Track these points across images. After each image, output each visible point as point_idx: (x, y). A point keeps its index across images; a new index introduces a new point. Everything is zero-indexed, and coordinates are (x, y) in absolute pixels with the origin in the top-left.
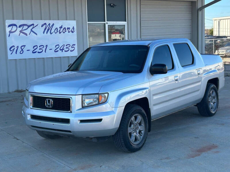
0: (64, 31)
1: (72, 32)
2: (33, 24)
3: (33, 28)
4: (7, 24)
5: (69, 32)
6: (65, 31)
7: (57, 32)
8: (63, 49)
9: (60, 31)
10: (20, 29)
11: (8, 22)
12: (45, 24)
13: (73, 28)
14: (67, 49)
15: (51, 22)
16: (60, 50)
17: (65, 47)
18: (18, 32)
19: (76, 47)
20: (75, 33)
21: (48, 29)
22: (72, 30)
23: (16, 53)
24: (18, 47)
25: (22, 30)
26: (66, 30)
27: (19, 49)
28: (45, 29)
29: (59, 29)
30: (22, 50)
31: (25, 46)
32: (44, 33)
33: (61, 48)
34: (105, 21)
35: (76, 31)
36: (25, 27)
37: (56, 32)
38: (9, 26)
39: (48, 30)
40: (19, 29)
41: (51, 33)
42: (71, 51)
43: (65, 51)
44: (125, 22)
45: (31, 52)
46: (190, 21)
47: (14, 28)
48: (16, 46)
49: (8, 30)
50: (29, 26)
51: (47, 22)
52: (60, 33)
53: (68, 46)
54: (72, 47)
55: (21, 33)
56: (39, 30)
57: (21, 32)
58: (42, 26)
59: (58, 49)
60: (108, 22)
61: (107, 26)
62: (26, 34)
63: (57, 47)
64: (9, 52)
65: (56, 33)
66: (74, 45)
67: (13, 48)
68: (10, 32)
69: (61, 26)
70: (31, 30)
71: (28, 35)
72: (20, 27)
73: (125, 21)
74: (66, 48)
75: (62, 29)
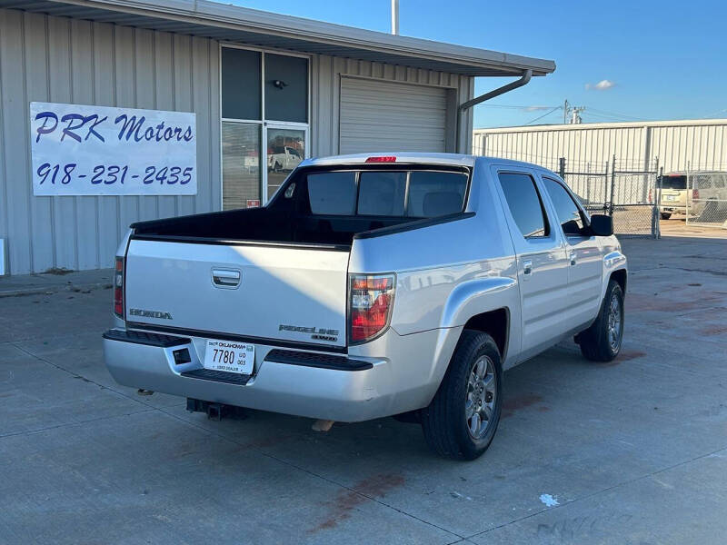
0: (167, 136)
1: (187, 139)
2: (96, 116)
3: (95, 124)
4: (33, 113)
5: (179, 139)
6: (170, 137)
7: (152, 137)
8: (164, 178)
9: (157, 134)
10: (66, 125)
11: (36, 108)
12: (124, 116)
13: (189, 130)
14: (174, 179)
15: (139, 113)
16: (157, 179)
17: (169, 173)
18: (59, 133)
19: (194, 173)
20: (193, 142)
21: (130, 129)
22: (187, 135)
23: (53, 182)
24: (58, 167)
25: (69, 128)
26: (173, 134)
27: (61, 174)
28: (124, 129)
29: (155, 131)
30: (68, 174)
31: (74, 166)
32: (120, 137)
33: (160, 176)
34: (261, 119)
35: (195, 138)
36: (78, 122)
37: (148, 136)
38: (39, 116)
39: (131, 131)
40: (63, 125)
41: (137, 140)
42: (182, 183)
43: (169, 183)
44: (304, 125)
45: (88, 180)
46: (443, 131)
47: (51, 123)
48: (53, 165)
49: (35, 125)
50: (86, 120)
51: (130, 113)
52: (158, 139)
53: (177, 171)
54: (185, 175)
55: (67, 136)
56: (110, 131)
57: (66, 131)
58: (116, 122)
59: (153, 177)
60: (268, 122)
61: (264, 129)
62: (79, 139)
63: (151, 171)
64: (37, 179)
65: (148, 139)
66: (191, 169)
67: (46, 169)
68: (41, 131)
69: (160, 124)
70: (91, 130)
71: (83, 140)
72: (63, 120)
73: (307, 122)
74: (172, 175)
75: (162, 132)
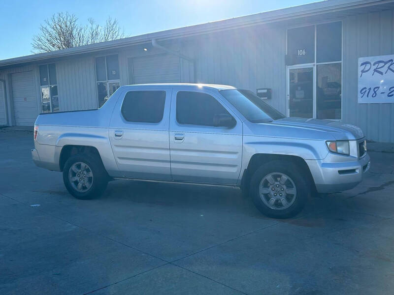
2: (391, 60)
3: (391, 65)
4: (360, 63)
10: (375, 67)
11: (361, 60)
18: (371, 71)
23: (368, 96)
24: (370, 89)
25: (377, 68)
27: (372, 92)
30: (375, 92)
31: (378, 88)
36: (381, 65)
38: (362, 64)
45: (386, 94)
47: (368, 66)
48: (368, 88)
49: (360, 68)
50: (386, 63)
55: (376, 73)
57: (375, 70)
62: (381, 73)
64: (360, 95)
67: (364, 90)
68: (363, 71)
70: (389, 68)
71: (384, 73)
72: (374, 65)
